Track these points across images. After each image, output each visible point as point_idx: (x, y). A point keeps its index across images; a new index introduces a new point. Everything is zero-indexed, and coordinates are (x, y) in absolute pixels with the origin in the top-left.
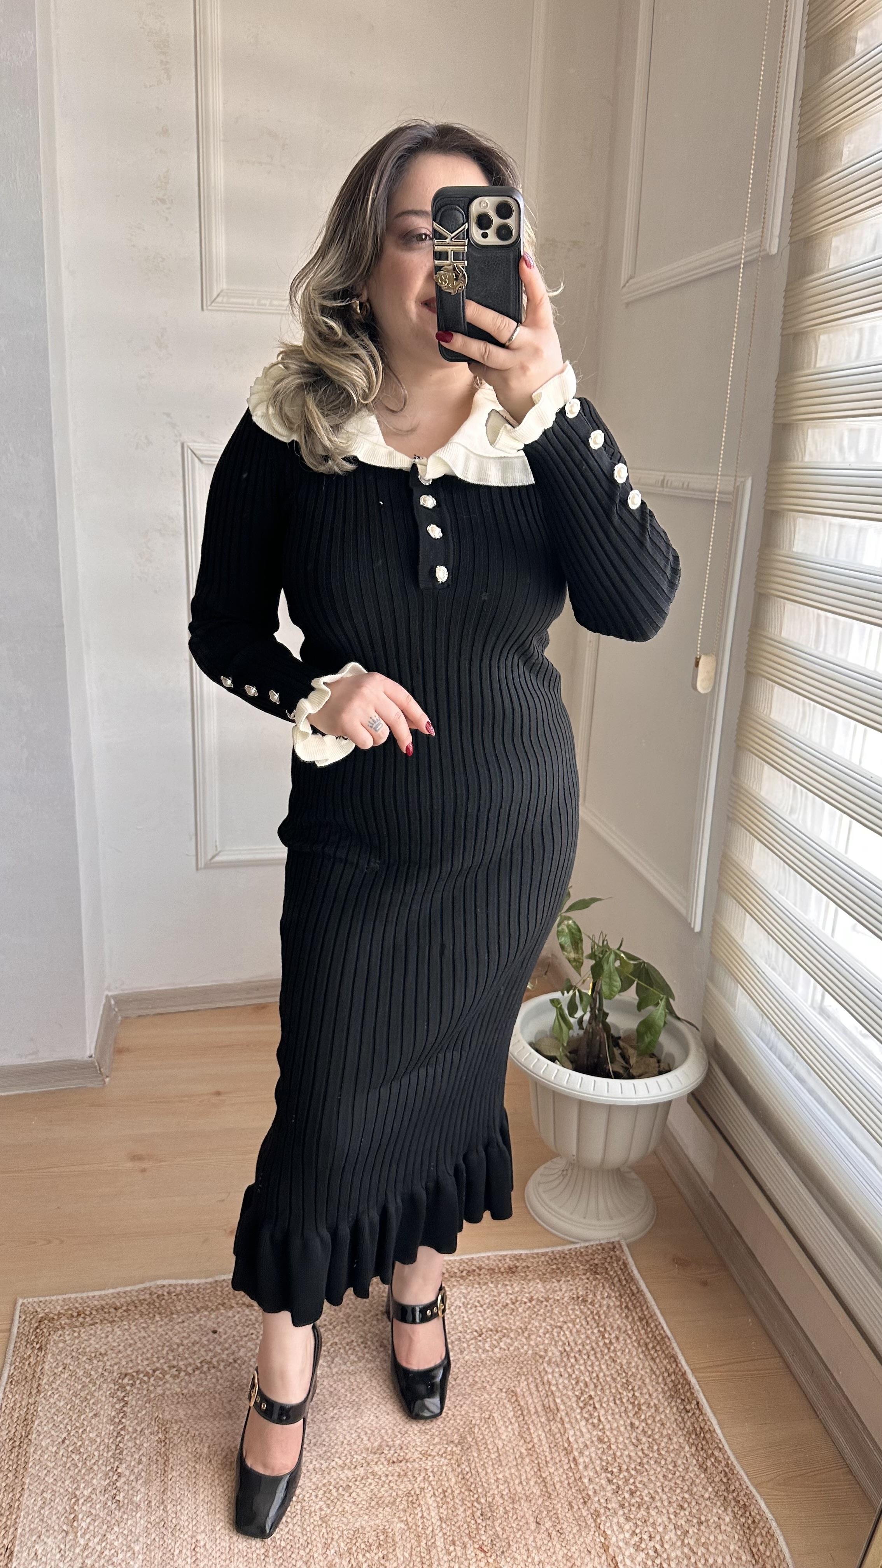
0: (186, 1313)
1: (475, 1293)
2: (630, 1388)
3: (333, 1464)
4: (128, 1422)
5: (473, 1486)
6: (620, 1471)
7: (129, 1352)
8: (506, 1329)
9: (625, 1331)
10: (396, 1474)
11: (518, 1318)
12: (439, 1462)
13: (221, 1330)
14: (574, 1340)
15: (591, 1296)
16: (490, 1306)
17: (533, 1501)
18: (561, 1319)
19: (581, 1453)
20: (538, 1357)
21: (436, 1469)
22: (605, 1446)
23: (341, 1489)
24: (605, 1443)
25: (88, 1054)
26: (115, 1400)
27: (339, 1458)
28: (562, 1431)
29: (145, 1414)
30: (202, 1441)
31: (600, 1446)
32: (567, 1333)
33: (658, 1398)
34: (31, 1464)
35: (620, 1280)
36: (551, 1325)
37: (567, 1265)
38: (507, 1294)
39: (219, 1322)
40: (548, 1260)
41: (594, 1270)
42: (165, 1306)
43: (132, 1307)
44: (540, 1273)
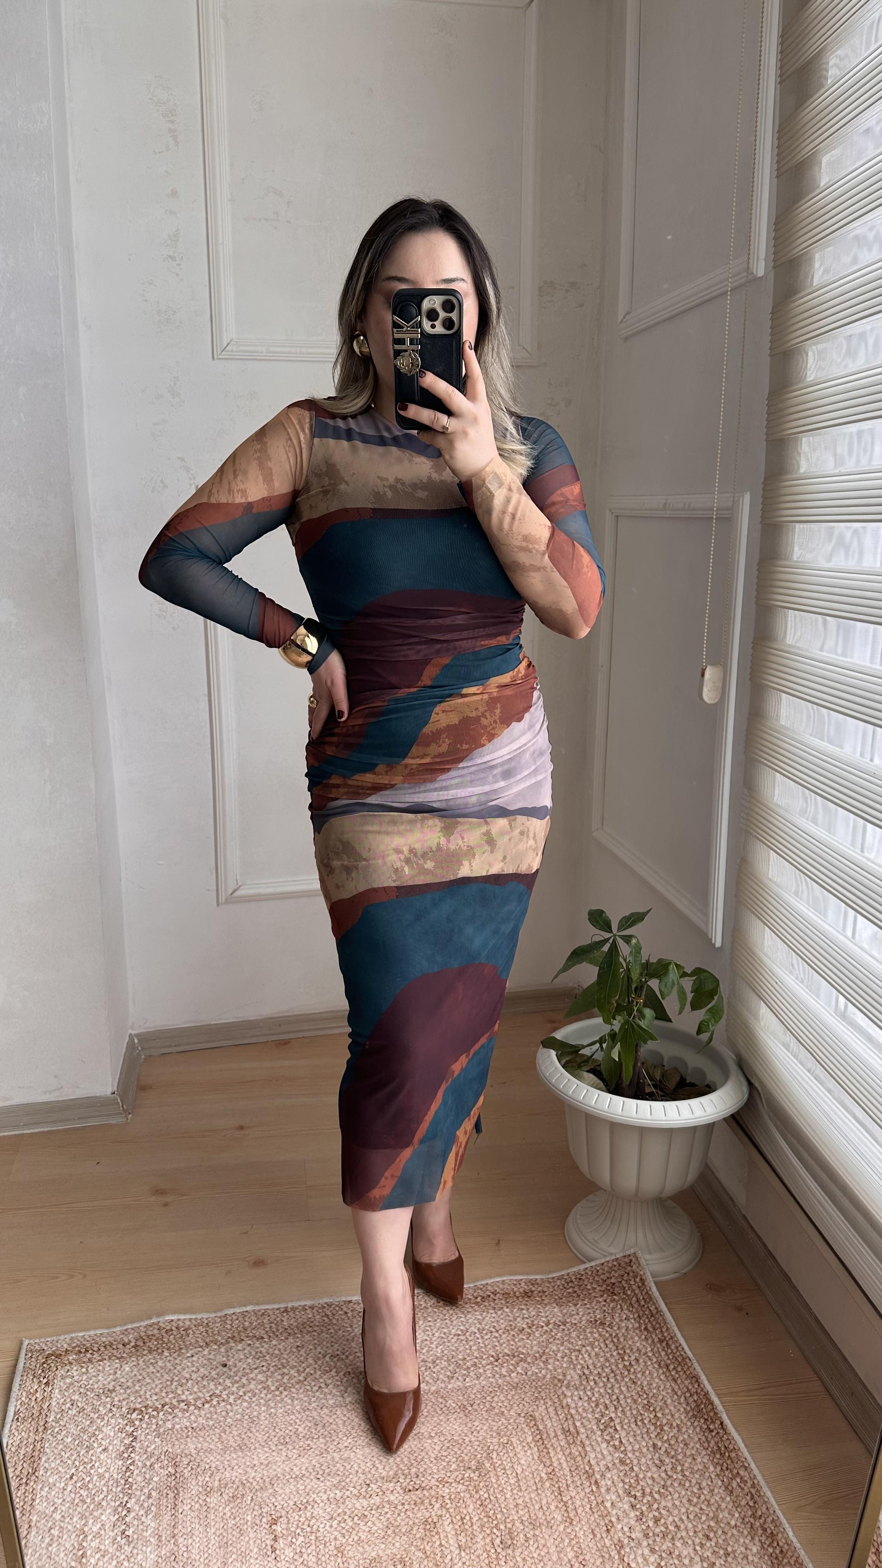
0: (196, 1348)
1: (490, 1319)
2: (652, 1409)
3: (348, 1493)
4: (137, 1458)
5: (492, 1512)
6: (643, 1493)
7: (137, 1388)
8: (523, 1354)
9: (646, 1353)
10: (413, 1502)
11: (535, 1342)
12: (456, 1488)
13: (230, 1363)
14: (593, 1363)
15: (609, 1319)
16: (506, 1331)
17: (555, 1527)
18: (580, 1343)
19: (603, 1476)
20: (556, 1381)
21: (453, 1496)
22: (627, 1468)
23: (356, 1518)
24: (627, 1465)
25: (110, 1091)
26: (124, 1435)
27: (354, 1487)
28: (584, 1456)
29: (155, 1449)
30: (212, 1474)
31: (622, 1468)
32: (586, 1356)
33: (680, 1417)
34: (37, 1501)
36: (569, 1349)
37: (583, 1286)
38: (523, 1318)
39: (229, 1356)
40: (563, 1283)
41: (611, 1290)
42: (174, 1341)
43: (140, 1343)
44: (557, 1297)
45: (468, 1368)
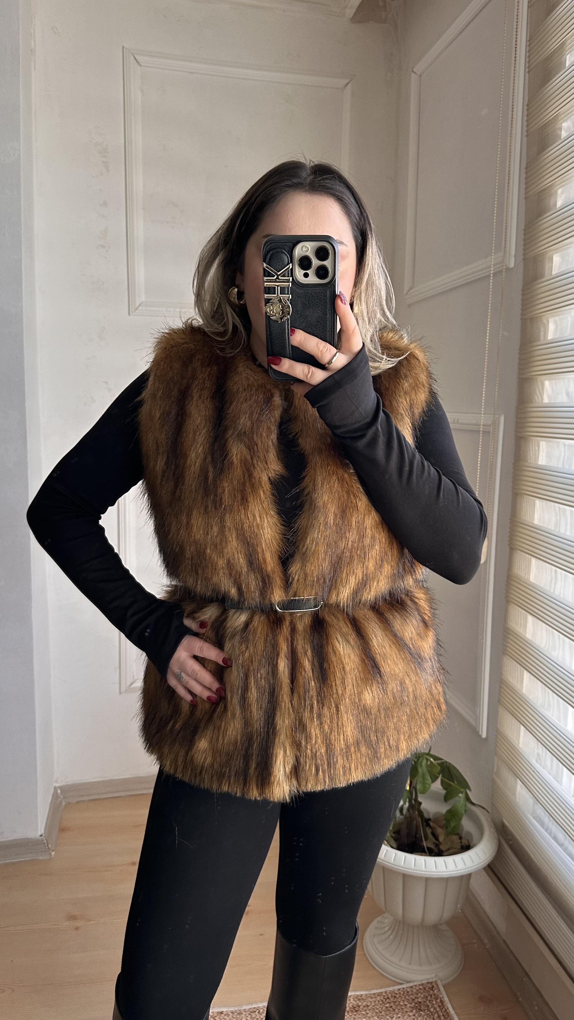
25: (40, 833)
37: (397, 1003)
40: (382, 999)
41: (419, 1007)
44: (377, 1011)
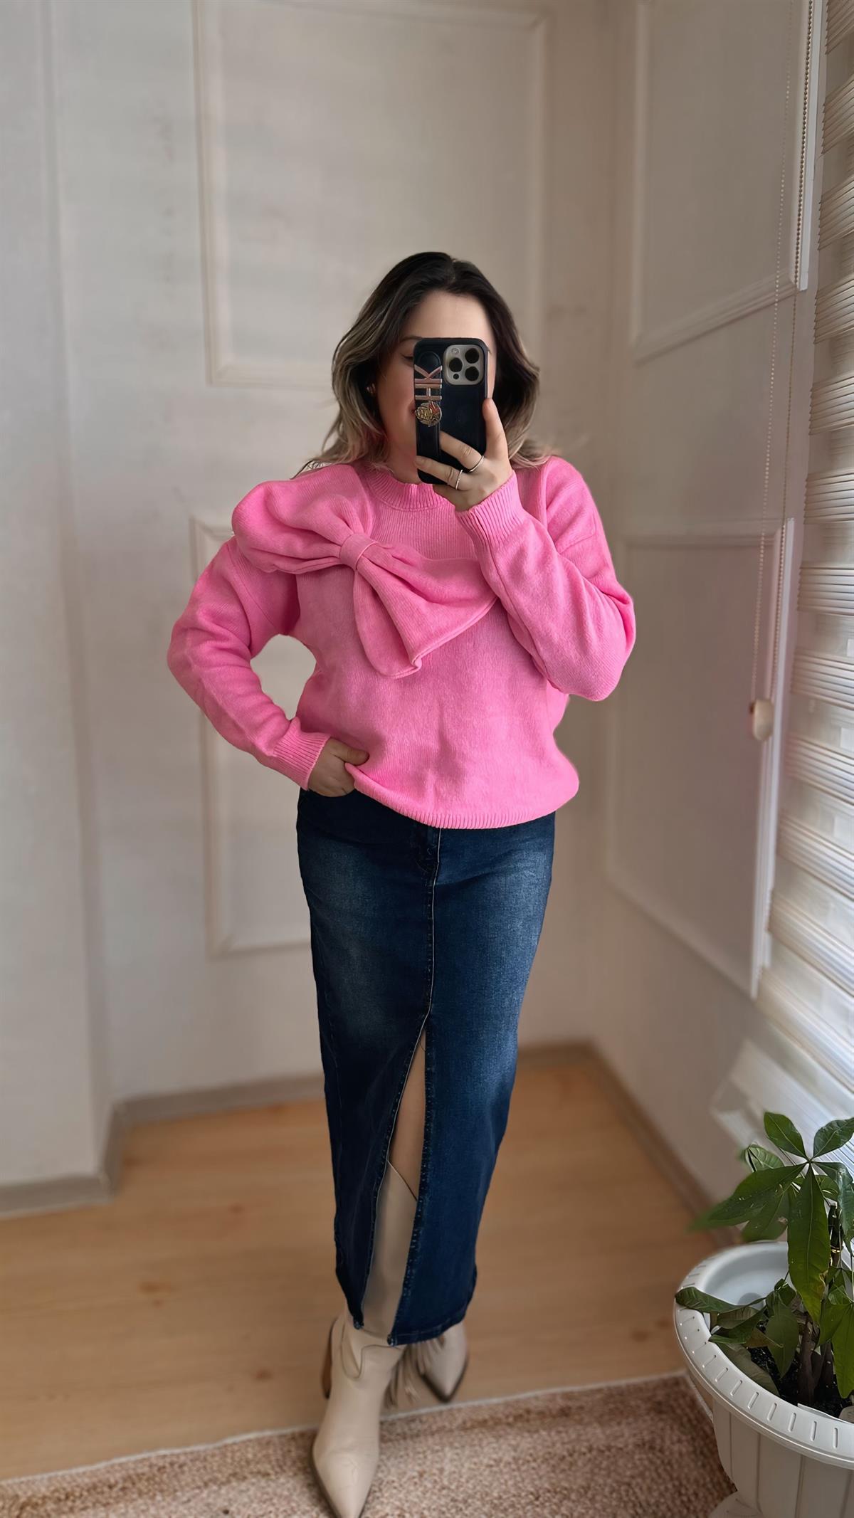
0: (193, 1489)
1: (526, 1442)
8: (566, 1489)
9: (704, 1485)
11: (578, 1474)
13: (232, 1509)
15: (658, 1441)
16: (545, 1460)
18: (628, 1473)
32: (637, 1490)
35: (690, 1420)
36: (617, 1482)
37: (626, 1402)
38: (563, 1443)
39: (230, 1500)
40: (603, 1396)
41: (658, 1408)
42: (167, 1481)
43: (129, 1484)
44: (597, 1415)
45: (506, 1510)
